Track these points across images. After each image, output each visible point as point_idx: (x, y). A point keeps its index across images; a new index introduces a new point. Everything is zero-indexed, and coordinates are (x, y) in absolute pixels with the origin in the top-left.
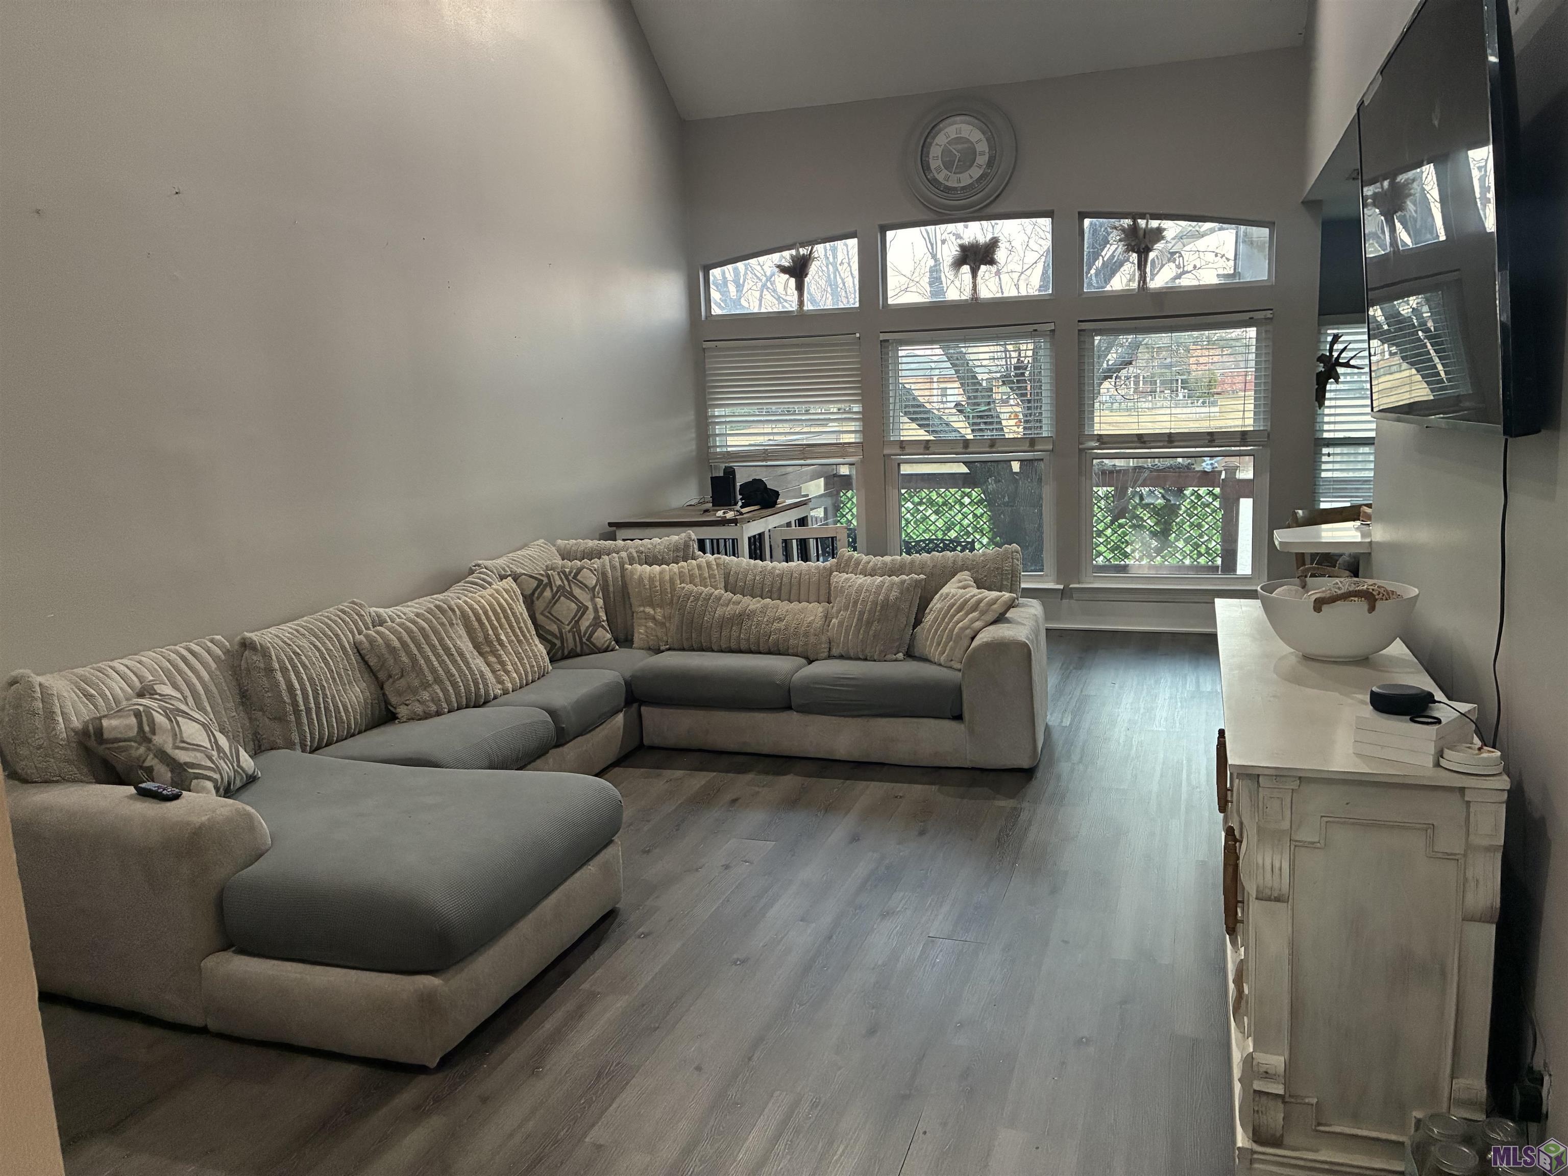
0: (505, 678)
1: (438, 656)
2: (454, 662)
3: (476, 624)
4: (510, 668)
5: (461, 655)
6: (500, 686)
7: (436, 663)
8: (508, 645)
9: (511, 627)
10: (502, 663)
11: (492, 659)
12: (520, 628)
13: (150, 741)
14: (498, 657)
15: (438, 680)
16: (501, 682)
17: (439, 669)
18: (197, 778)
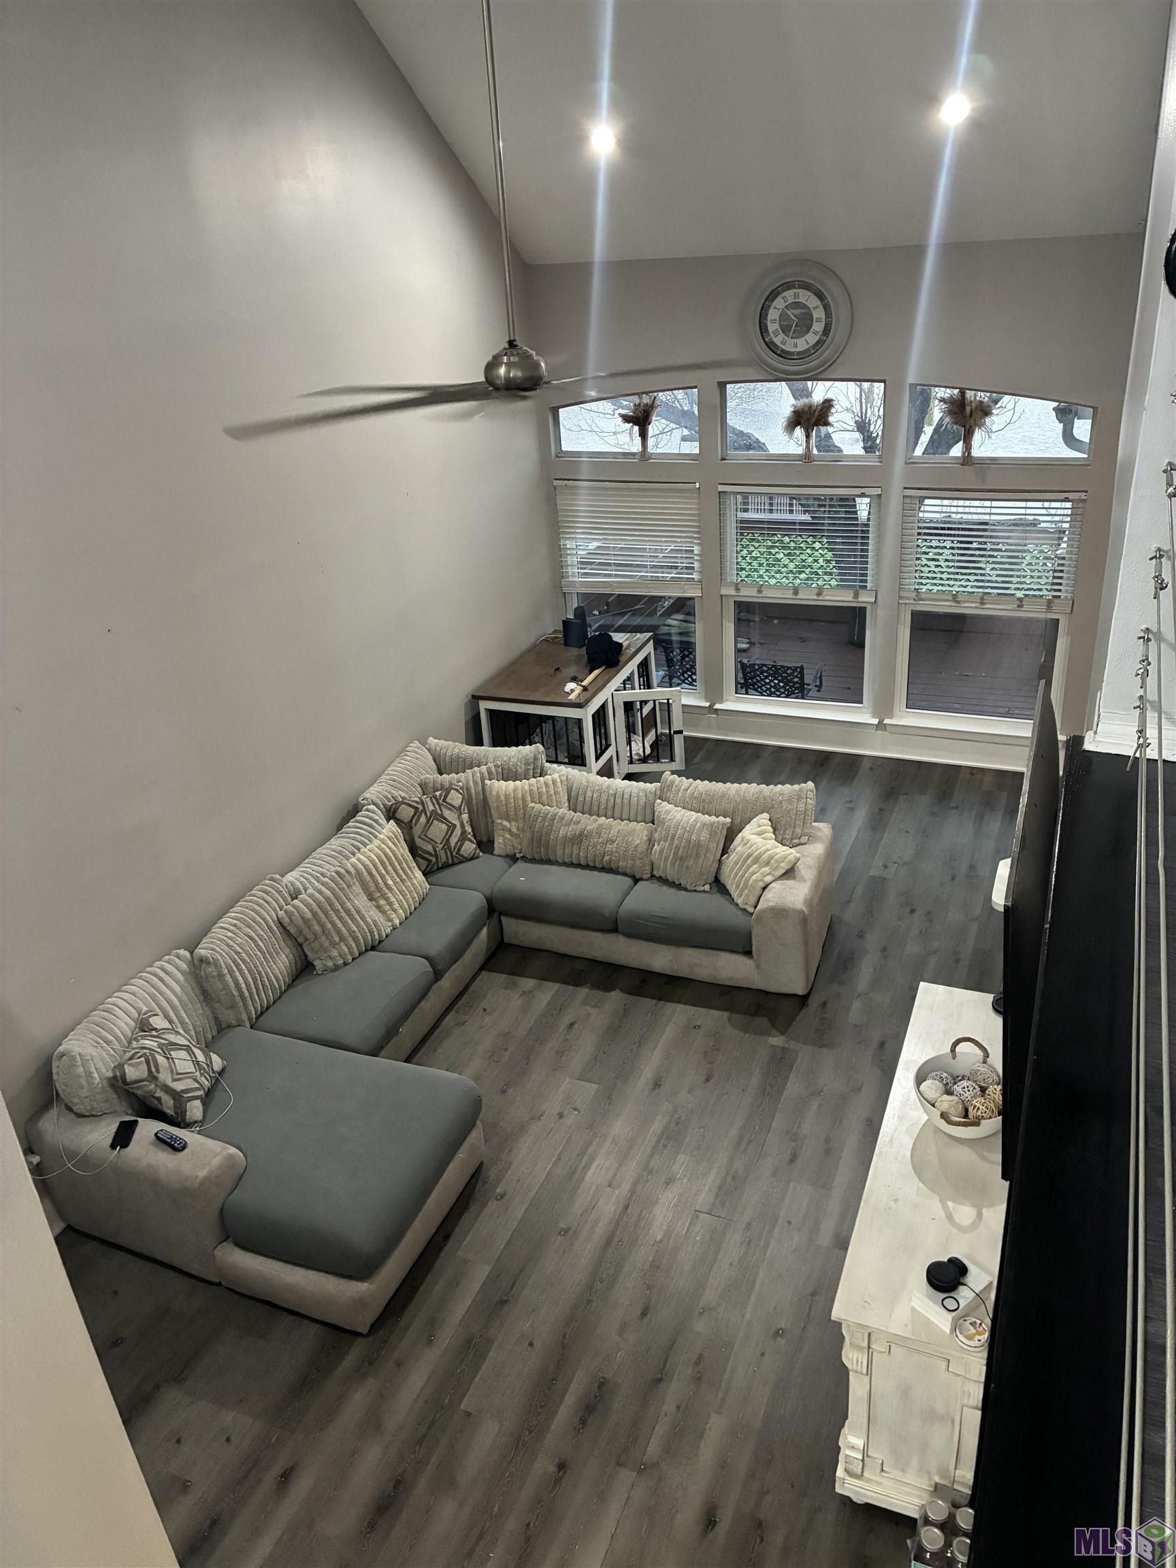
0: (394, 916)
1: (340, 918)
2: (353, 920)
3: (368, 878)
4: (396, 906)
5: (358, 912)
6: (390, 924)
7: (340, 925)
8: (394, 887)
9: (395, 870)
10: (390, 904)
11: (382, 902)
12: (402, 869)
13: (156, 1078)
14: (387, 899)
15: (342, 938)
16: (390, 920)
17: (343, 929)
18: (189, 1101)
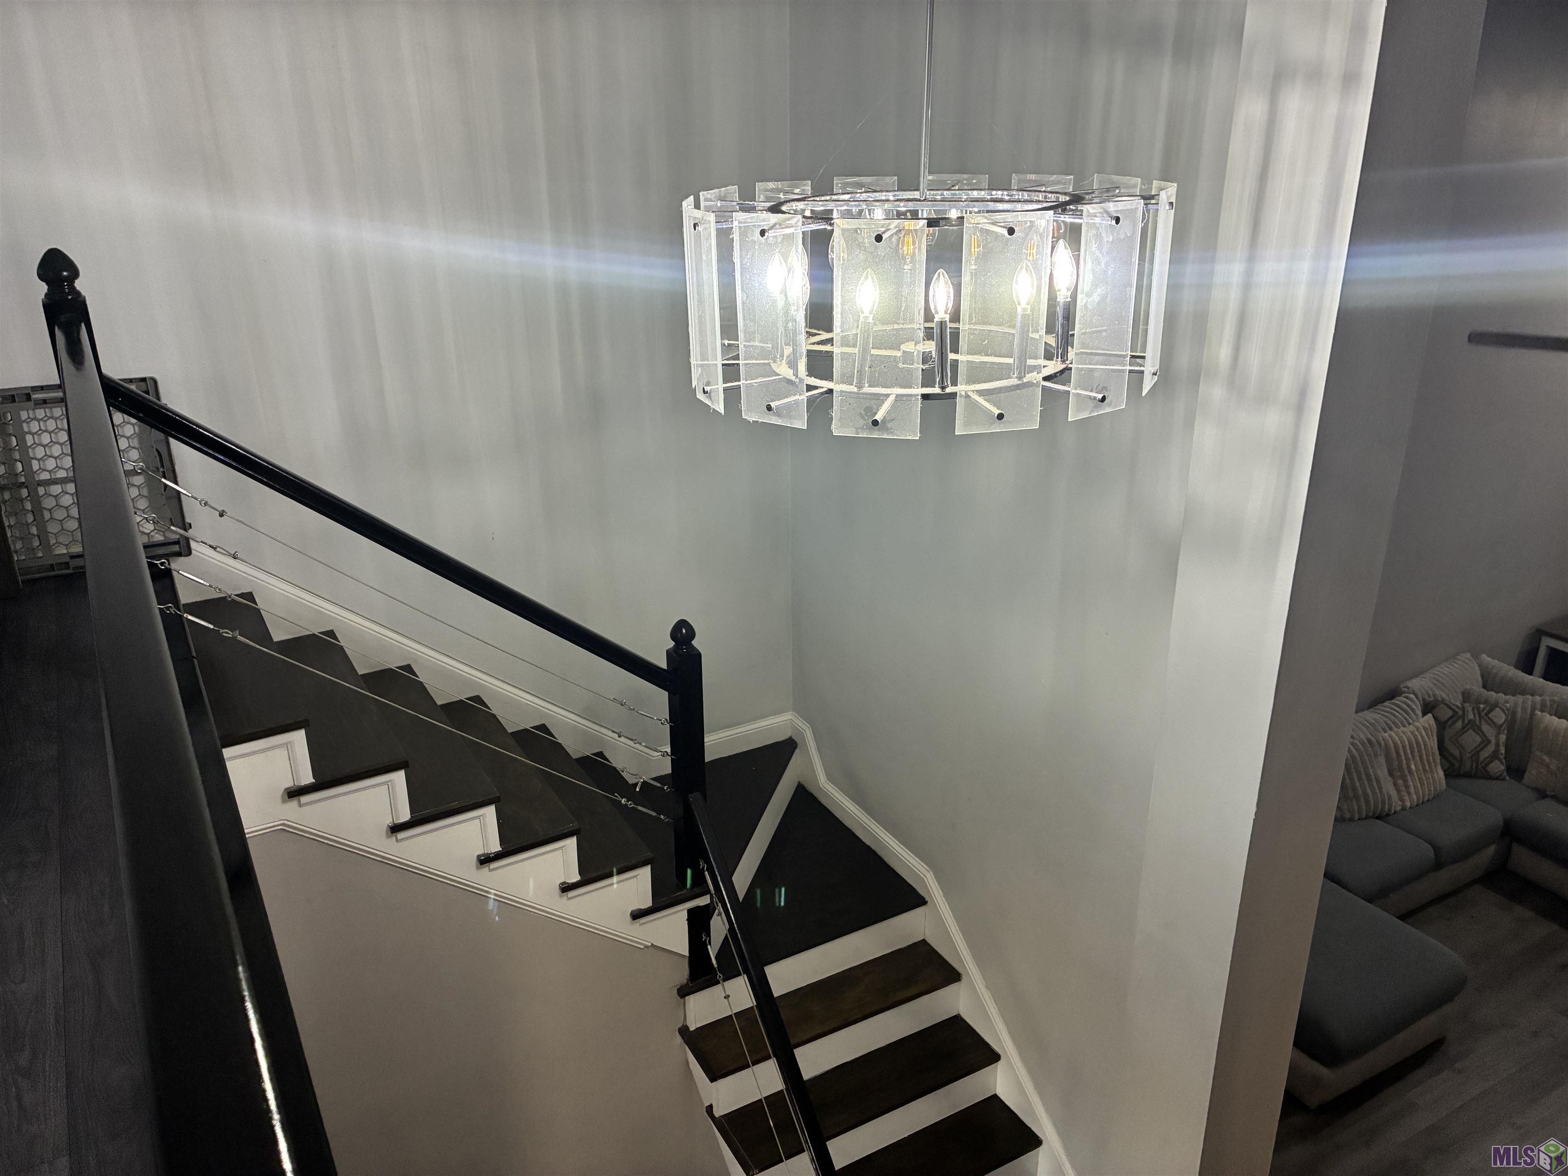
0: (1406, 798)
1: (1360, 779)
2: (1371, 785)
3: (1394, 755)
4: (1412, 790)
5: (1378, 781)
6: (1400, 803)
7: (1358, 784)
8: (1415, 773)
9: (1421, 757)
10: (1407, 787)
11: (1400, 782)
12: (1428, 761)
14: (1405, 781)
15: (1356, 797)
16: (1403, 801)
17: (1360, 789)
